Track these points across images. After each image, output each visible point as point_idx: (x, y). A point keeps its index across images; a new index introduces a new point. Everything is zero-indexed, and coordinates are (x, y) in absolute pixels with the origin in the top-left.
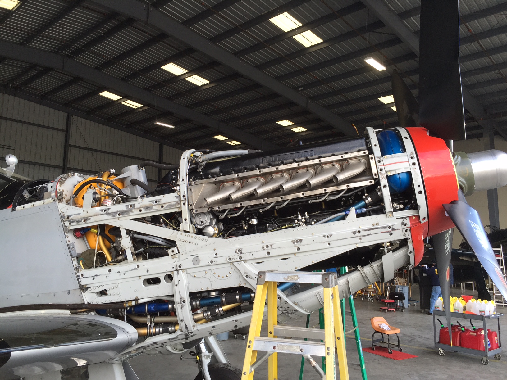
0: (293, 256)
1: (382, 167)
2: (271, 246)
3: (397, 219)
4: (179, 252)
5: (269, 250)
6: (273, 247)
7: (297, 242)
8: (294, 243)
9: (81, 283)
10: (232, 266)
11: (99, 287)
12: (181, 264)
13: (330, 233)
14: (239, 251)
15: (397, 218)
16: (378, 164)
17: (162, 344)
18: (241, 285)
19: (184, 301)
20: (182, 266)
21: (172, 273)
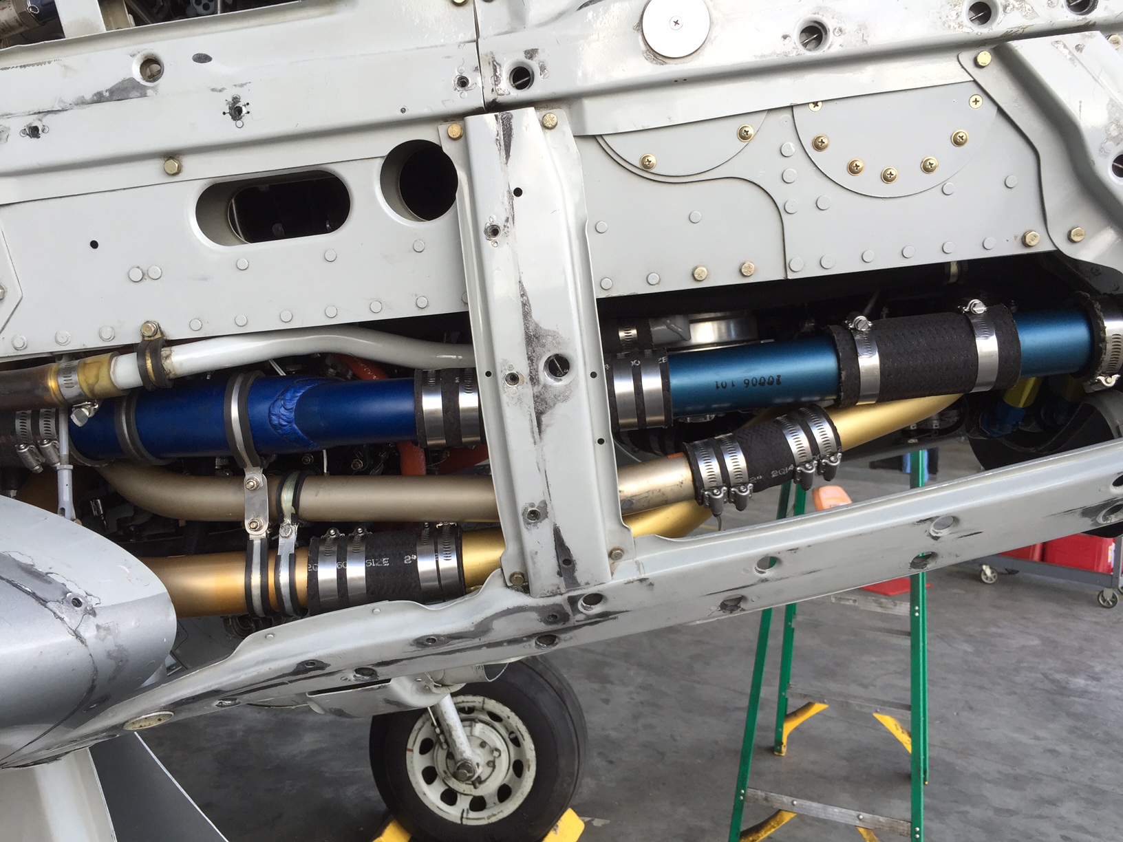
12: (531, 54)
18: (1046, 247)
19: (559, 366)
20: (543, 68)
21: (455, 129)
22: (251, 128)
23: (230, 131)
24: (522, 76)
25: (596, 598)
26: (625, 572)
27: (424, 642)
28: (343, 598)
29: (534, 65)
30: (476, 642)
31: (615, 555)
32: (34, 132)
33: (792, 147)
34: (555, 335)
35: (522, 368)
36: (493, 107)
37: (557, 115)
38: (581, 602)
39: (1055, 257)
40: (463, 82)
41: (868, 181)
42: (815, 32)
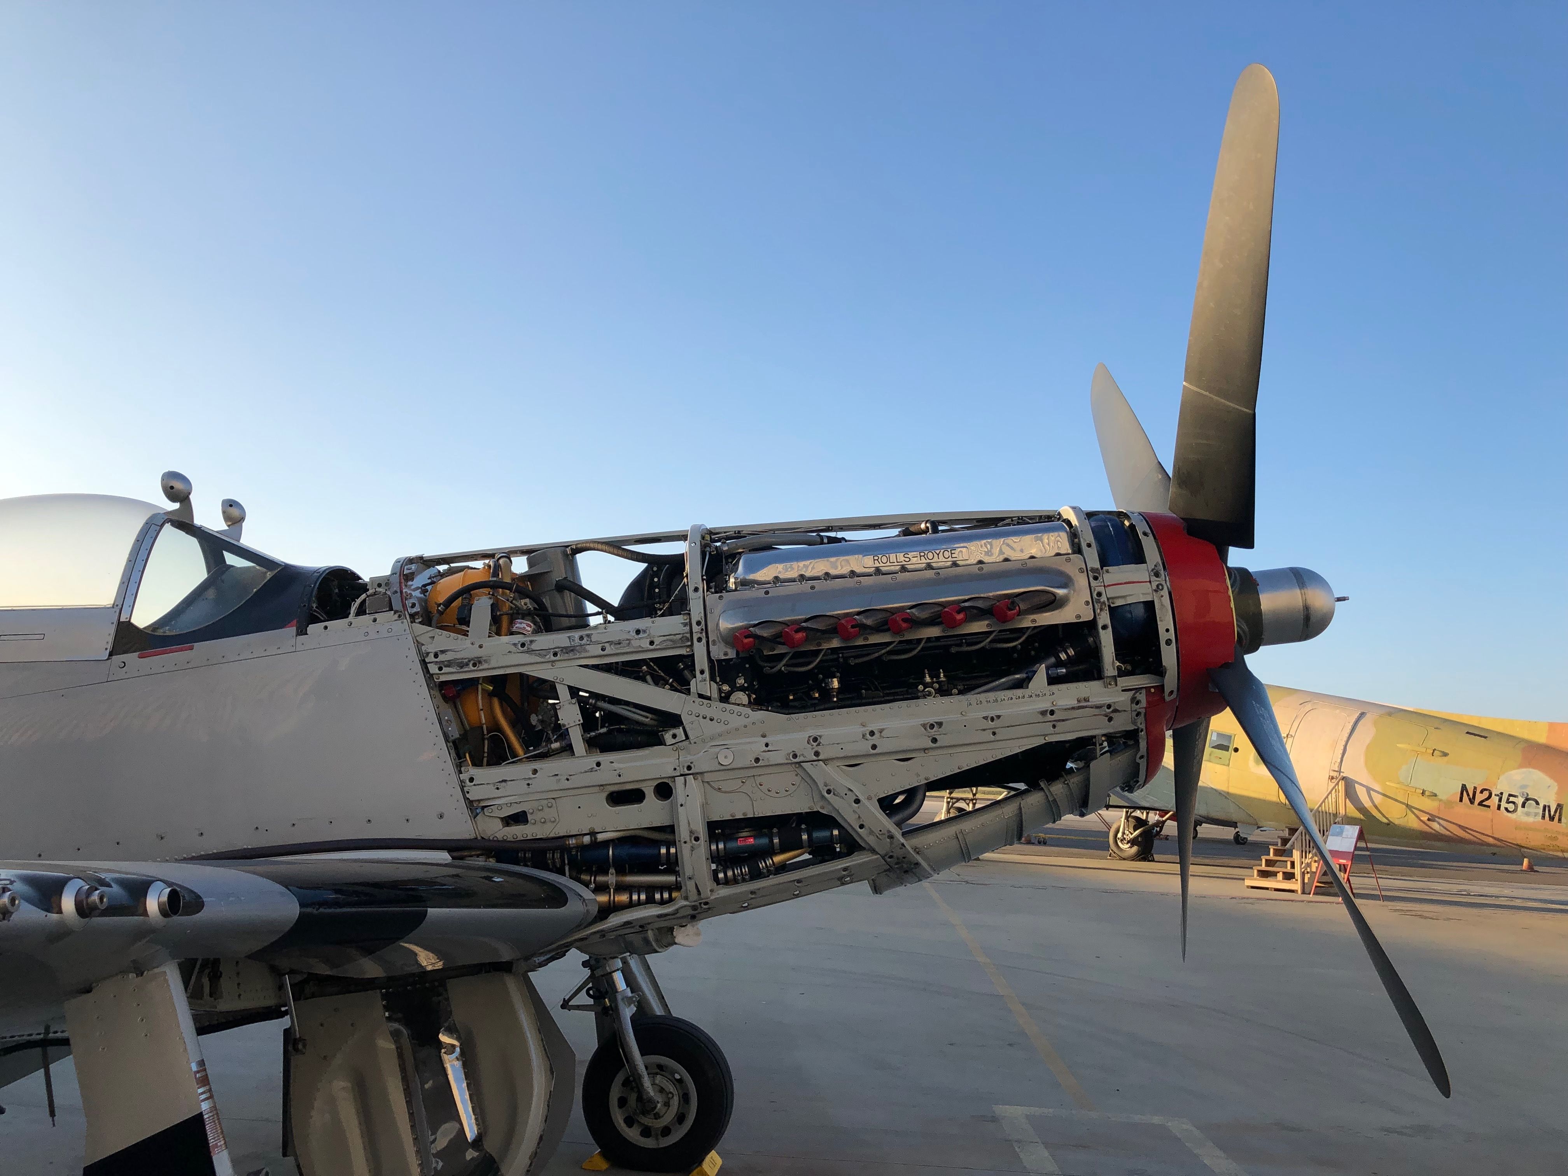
0: (923, 754)
1: (1102, 589)
2: (881, 732)
3: (1123, 691)
4: (687, 737)
5: (875, 740)
6: (882, 734)
7: (932, 726)
8: (925, 729)
9: (467, 796)
10: (799, 771)
11: (509, 805)
13: (998, 713)
14: (815, 740)
15: (1123, 689)
16: (1094, 583)
17: (641, 926)
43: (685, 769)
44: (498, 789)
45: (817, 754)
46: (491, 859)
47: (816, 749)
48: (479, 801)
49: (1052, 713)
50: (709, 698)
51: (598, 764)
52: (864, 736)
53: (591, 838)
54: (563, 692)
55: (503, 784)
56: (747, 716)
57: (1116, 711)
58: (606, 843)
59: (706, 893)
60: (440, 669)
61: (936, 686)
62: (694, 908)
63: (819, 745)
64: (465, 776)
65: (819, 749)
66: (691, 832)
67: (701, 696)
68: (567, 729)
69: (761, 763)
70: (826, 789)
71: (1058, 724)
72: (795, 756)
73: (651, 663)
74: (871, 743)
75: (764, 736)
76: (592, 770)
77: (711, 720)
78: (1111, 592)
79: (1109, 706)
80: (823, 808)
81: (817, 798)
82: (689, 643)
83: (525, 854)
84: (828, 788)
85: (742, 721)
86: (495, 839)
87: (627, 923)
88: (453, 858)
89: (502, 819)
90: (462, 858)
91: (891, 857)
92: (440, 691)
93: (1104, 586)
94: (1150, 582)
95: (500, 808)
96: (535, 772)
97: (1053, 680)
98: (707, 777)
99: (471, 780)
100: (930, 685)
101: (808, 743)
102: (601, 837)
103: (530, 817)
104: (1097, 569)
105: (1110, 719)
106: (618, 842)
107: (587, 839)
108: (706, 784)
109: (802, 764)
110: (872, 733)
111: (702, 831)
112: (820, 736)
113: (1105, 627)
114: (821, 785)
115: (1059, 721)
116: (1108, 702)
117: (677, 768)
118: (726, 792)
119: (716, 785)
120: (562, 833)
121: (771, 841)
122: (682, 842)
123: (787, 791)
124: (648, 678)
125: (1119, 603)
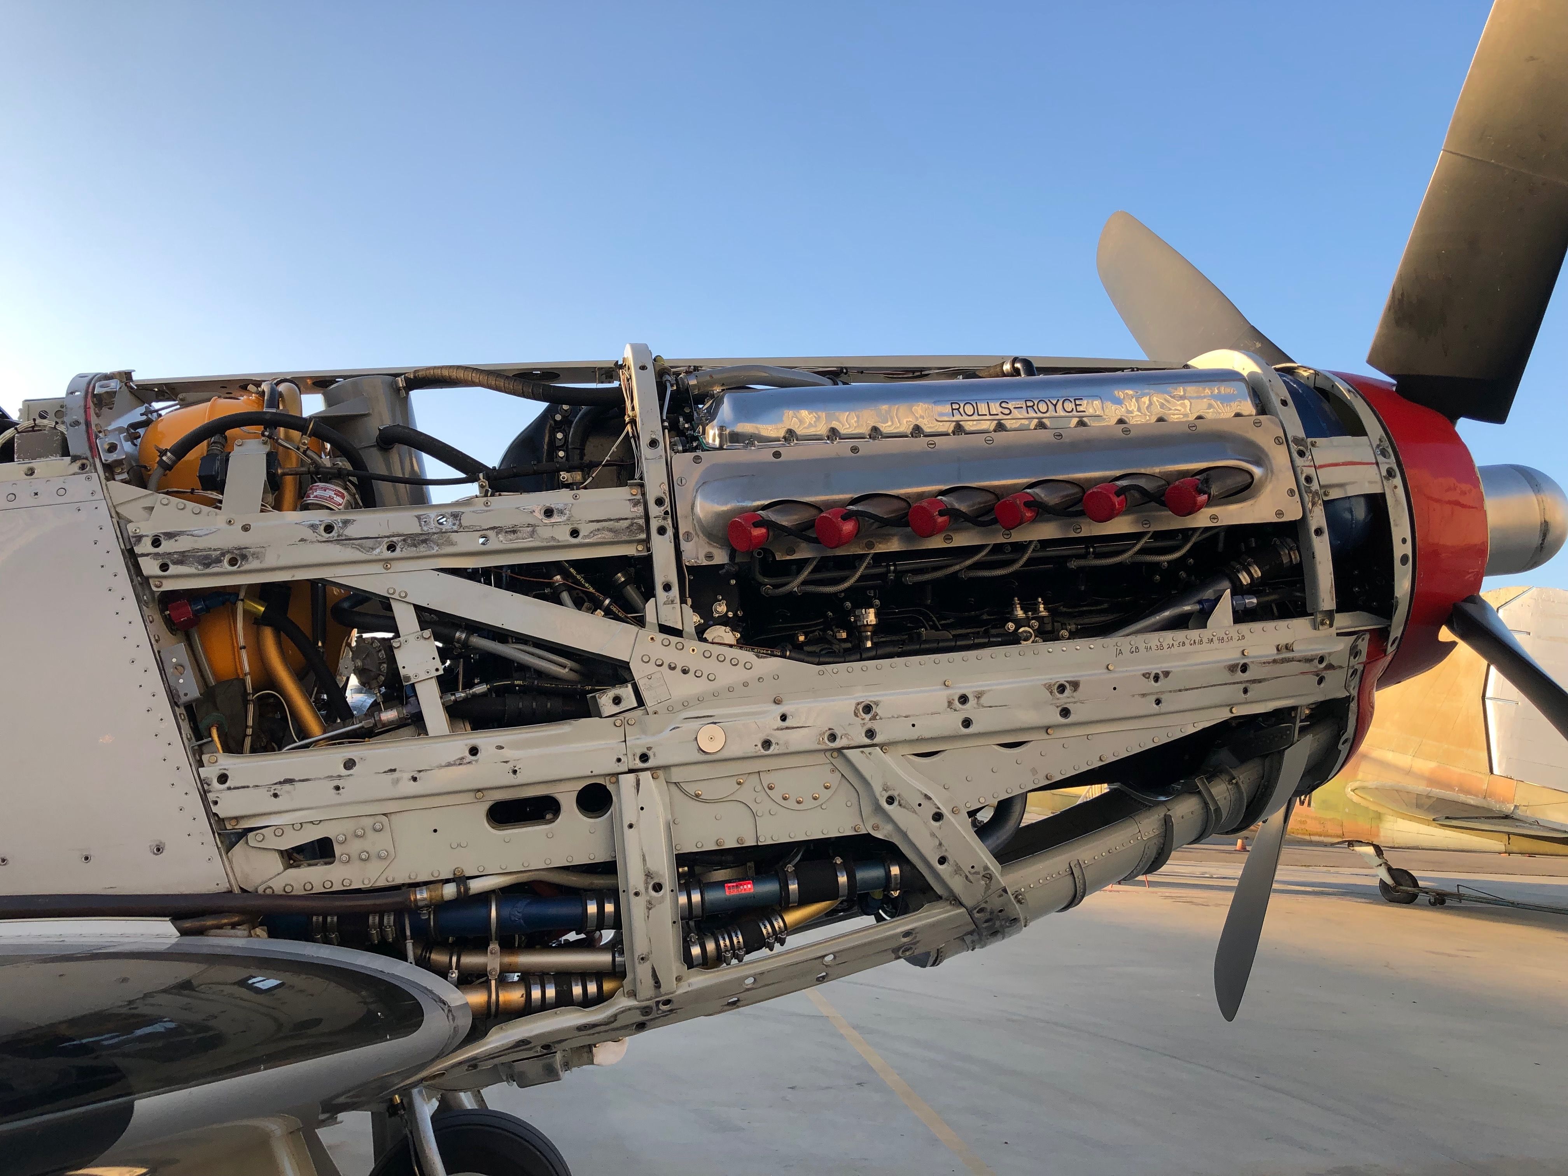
0: (1043, 735)
1: (1311, 471)
2: (978, 698)
3: (1338, 634)
4: (641, 702)
5: (968, 711)
6: (983, 700)
7: (1062, 688)
8: (1051, 693)
9: (215, 809)
10: (839, 762)
11: (298, 827)
12: (649, 749)
13: (1165, 666)
14: (868, 709)
15: (1339, 631)
16: (1299, 461)
17: (547, 1047)
18: (864, 832)
19: (658, 887)
20: (654, 755)
21: (614, 779)
22: (520, 779)
23: (511, 780)
24: (644, 758)
25: (667, 1002)
26: (683, 989)
27: (581, 1028)
28: (544, 1006)
29: (650, 753)
30: (607, 1028)
31: (679, 979)
32: (415, 779)
33: (759, 788)
34: (657, 873)
35: (641, 888)
36: (631, 771)
37: (660, 773)
38: (660, 1004)
39: (868, 835)
40: (619, 760)
41: (791, 804)
42: (767, 744)
43: (637, 760)
44: (276, 795)
45: (870, 734)
46: (258, 931)
47: (869, 725)
48: (237, 819)
49: (1244, 668)
50: (678, 633)
51: (474, 751)
52: (950, 704)
53: (458, 886)
54: (406, 618)
55: (287, 787)
56: (748, 666)
57: (1330, 667)
58: (484, 897)
59: (669, 985)
60: (164, 567)
61: (1035, 624)
62: (646, 1011)
63: (874, 718)
64: (210, 772)
65: (876, 725)
66: (648, 875)
67: (665, 629)
68: (413, 685)
69: (773, 750)
70: (886, 795)
71: (1251, 687)
72: (833, 737)
73: (572, 570)
74: (959, 717)
75: (777, 702)
76: (461, 762)
77: (685, 672)
78: (1326, 476)
79: (1321, 660)
80: (876, 827)
81: (867, 809)
82: (643, 536)
83: (325, 919)
84: (890, 793)
85: (736, 675)
86: (269, 891)
87: (523, 1043)
88: (184, 933)
89: (282, 853)
90: (201, 932)
91: (981, 910)
92: (162, 611)
93: (1315, 467)
94: (1377, 464)
95: (278, 833)
96: (349, 764)
97: (1241, 616)
98: (677, 775)
99: (223, 778)
100: (1026, 622)
101: (856, 715)
102: (476, 886)
103: (338, 850)
104: (1303, 440)
105: (1320, 681)
106: (506, 894)
107: (450, 891)
108: (673, 787)
109: (845, 751)
110: (964, 699)
111: (665, 870)
112: (877, 704)
113: (1319, 532)
114: (877, 789)
115: (1254, 681)
116: (1320, 652)
117: (623, 759)
118: (705, 801)
119: (691, 789)
120: (401, 878)
121: (785, 886)
122: (632, 892)
123: (815, 799)
124: (565, 596)
125: (1334, 494)
